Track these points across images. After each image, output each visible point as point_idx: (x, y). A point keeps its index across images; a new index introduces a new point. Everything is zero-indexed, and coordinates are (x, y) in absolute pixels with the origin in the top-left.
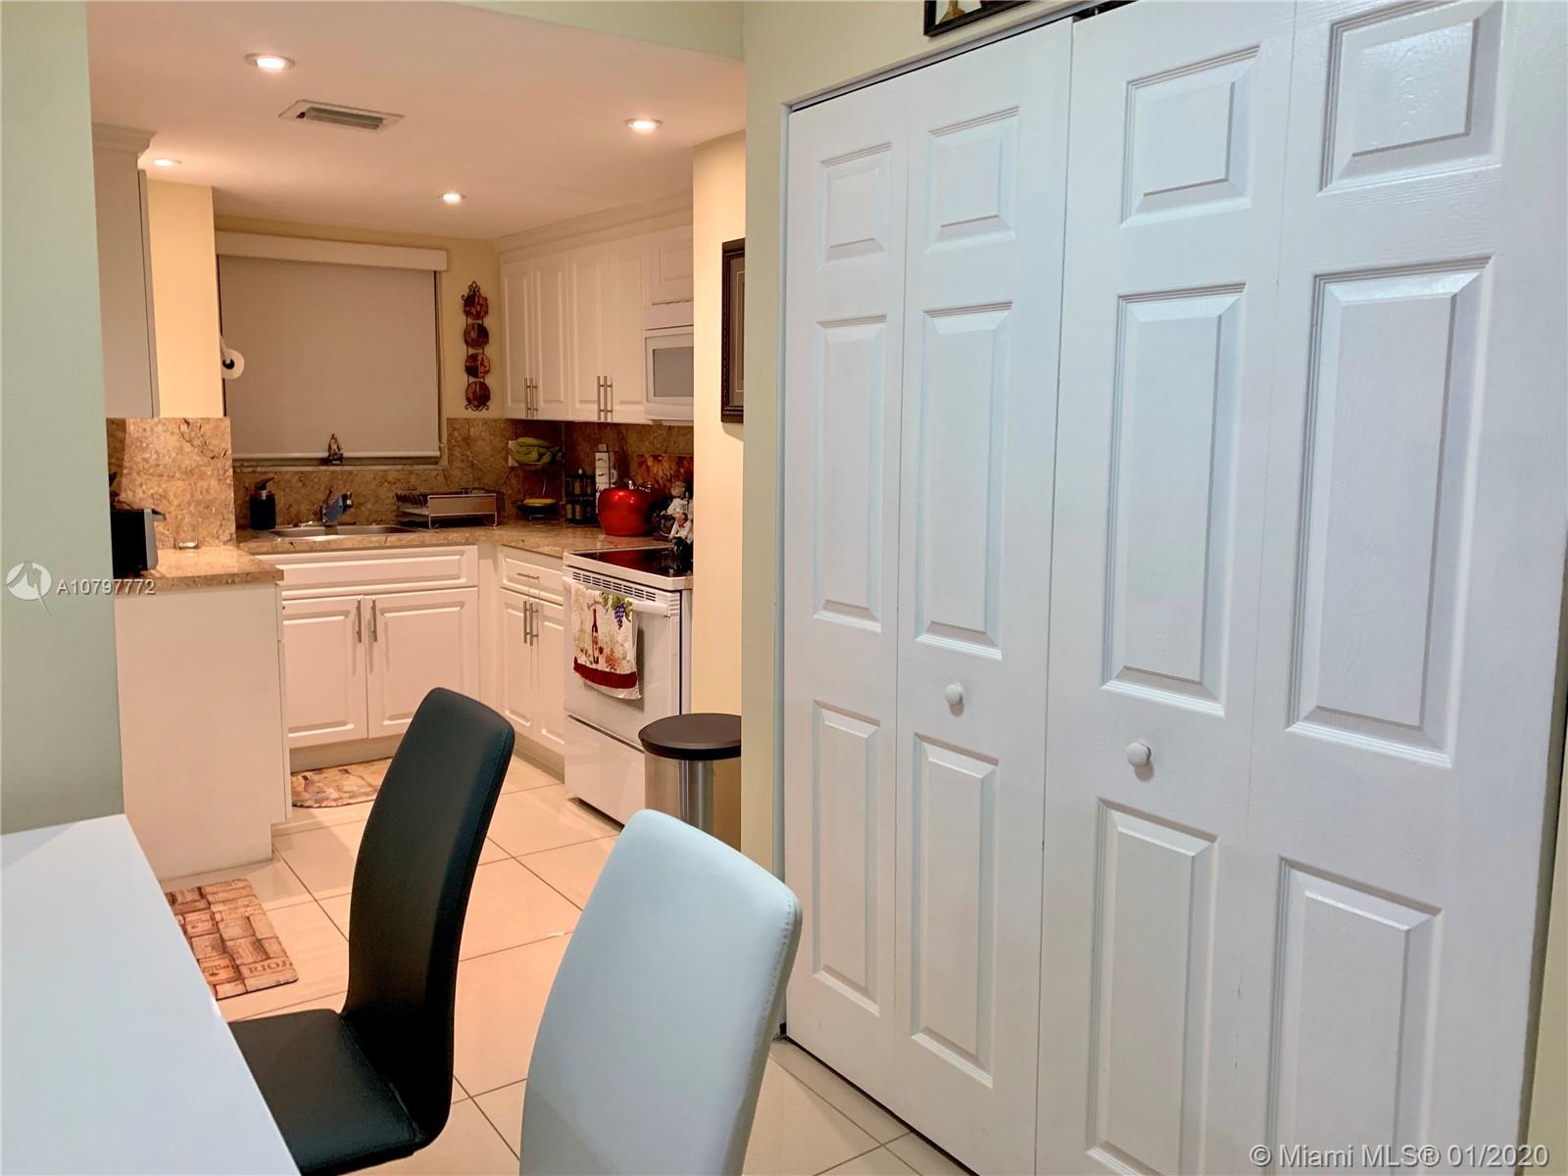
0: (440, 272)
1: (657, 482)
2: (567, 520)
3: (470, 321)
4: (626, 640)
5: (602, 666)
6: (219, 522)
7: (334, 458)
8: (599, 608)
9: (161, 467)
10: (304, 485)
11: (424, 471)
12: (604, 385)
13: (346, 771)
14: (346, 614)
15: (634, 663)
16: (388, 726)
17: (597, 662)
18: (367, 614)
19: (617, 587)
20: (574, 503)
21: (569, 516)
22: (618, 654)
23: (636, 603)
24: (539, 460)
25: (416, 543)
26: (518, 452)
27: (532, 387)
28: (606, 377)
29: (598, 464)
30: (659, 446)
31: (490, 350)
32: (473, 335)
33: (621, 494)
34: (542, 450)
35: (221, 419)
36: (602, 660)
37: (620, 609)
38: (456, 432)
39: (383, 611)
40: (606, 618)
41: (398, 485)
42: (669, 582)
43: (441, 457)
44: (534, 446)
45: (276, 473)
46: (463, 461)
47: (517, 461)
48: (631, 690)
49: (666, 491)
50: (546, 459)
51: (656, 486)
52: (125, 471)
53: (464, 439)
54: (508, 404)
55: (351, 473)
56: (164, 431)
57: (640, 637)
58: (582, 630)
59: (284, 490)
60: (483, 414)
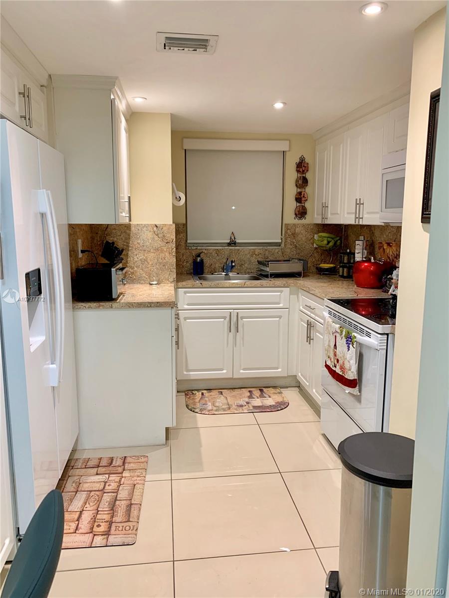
0: (286, 151)
1: (389, 258)
2: (339, 276)
3: (299, 175)
4: (351, 359)
5: (338, 370)
6: (168, 273)
7: (232, 243)
8: (338, 335)
9: (145, 247)
10: (218, 255)
11: (272, 249)
12: (359, 204)
13: (221, 393)
14: (225, 318)
15: (355, 373)
16: (243, 373)
17: (335, 367)
18: (234, 319)
19: (350, 325)
20: (343, 267)
21: (341, 274)
22: (347, 366)
23: (359, 337)
24: (327, 244)
25: (259, 286)
26: (318, 240)
27: (325, 207)
28: (360, 199)
29: (357, 247)
30: (391, 237)
31: (308, 190)
32: (300, 182)
33: (366, 264)
34: (329, 239)
35: (171, 225)
36: (338, 367)
37: (349, 339)
38: (289, 230)
39: (242, 318)
40: (342, 343)
41: (260, 256)
42: (379, 328)
43: (281, 243)
44: (325, 237)
45: (206, 249)
46: (291, 245)
47: (317, 245)
48: (354, 389)
49: (394, 263)
50: (331, 244)
51: (388, 260)
52: (130, 248)
53: (292, 234)
54: (314, 217)
55: (238, 250)
56: (147, 230)
57: (360, 358)
58: (329, 346)
59: (209, 257)
60: (303, 221)
